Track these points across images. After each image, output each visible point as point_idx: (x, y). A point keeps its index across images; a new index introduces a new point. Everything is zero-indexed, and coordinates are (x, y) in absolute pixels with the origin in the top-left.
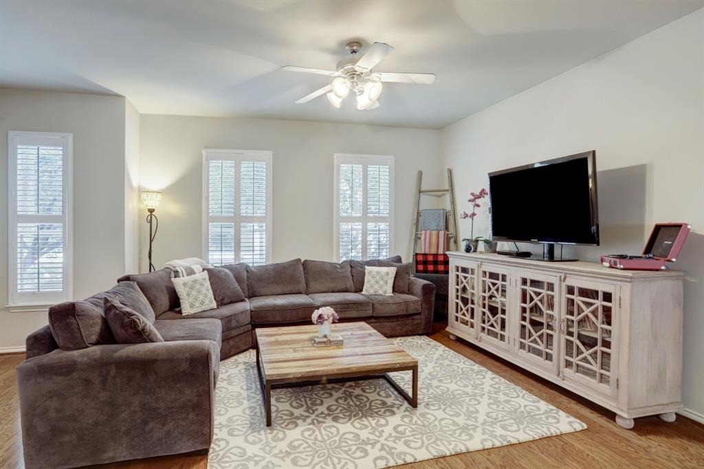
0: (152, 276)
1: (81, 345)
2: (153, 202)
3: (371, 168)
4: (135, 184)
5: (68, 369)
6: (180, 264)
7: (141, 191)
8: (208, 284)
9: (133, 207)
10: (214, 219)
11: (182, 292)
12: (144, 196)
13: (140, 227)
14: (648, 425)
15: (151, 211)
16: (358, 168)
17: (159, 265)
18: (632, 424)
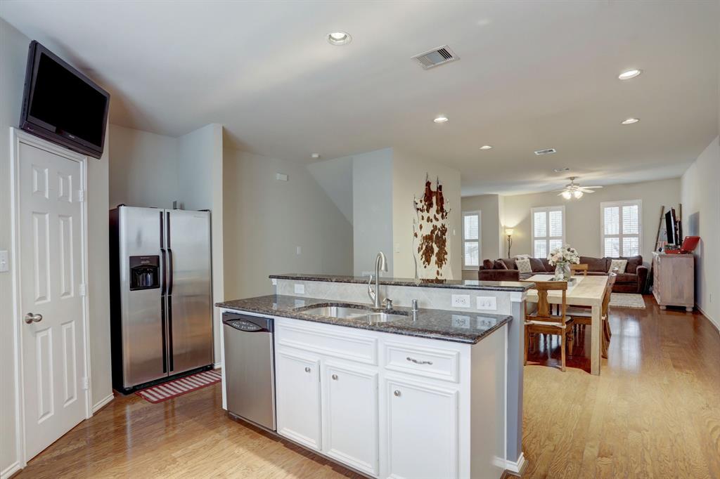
0: (509, 260)
1: (489, 269)
2: (509, 232)
3: (625, 208)
4: (503, 225)
5: (488, 273)
6: (519, 256)
7: (506, 228)
8: (529, 263)
9: (503, 235)
10: (538, 239)
11: (518, 265)
12: (506, 230)
13: (505, 242)
14: (670, 308)
15: (509, 236)
16: (617, 209)
17: (511, 257)
18: (665, 308)
